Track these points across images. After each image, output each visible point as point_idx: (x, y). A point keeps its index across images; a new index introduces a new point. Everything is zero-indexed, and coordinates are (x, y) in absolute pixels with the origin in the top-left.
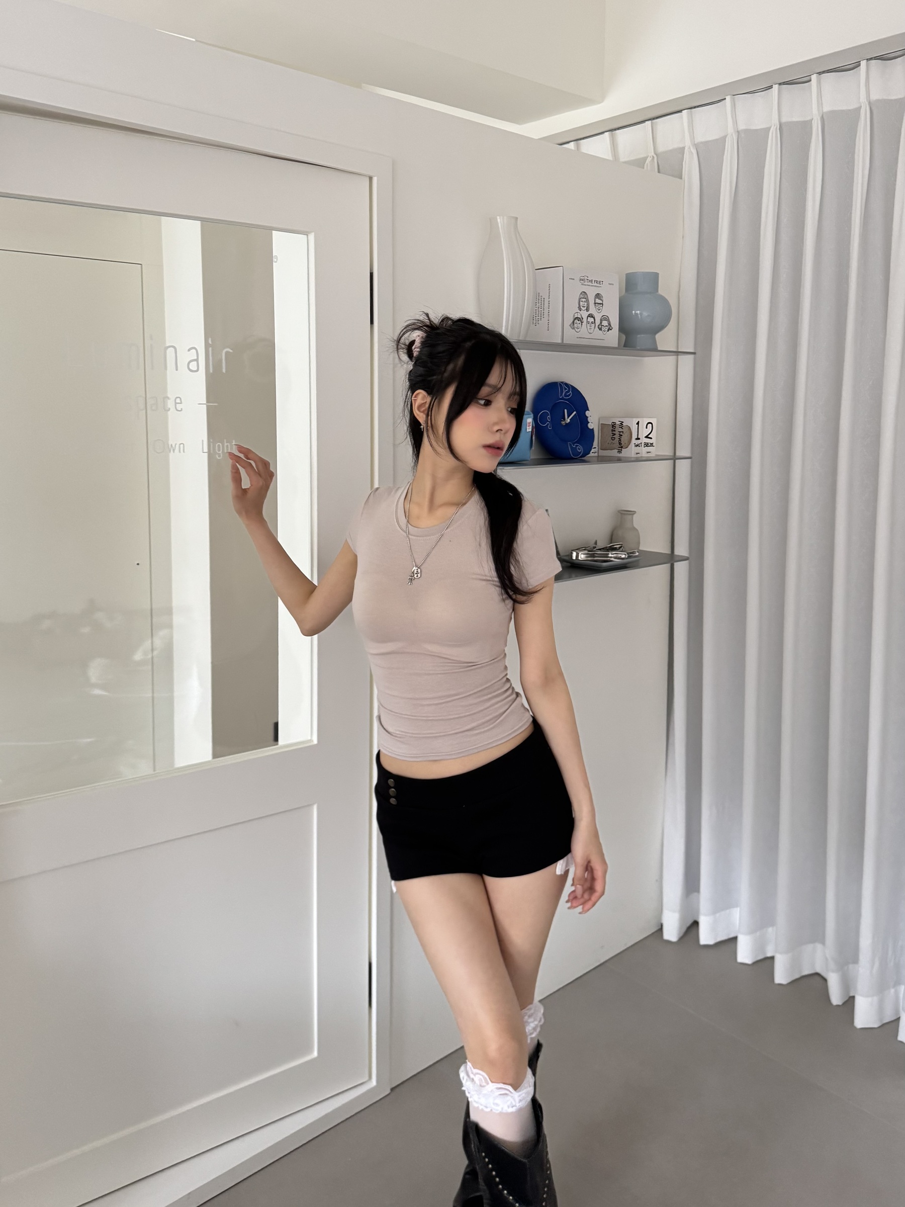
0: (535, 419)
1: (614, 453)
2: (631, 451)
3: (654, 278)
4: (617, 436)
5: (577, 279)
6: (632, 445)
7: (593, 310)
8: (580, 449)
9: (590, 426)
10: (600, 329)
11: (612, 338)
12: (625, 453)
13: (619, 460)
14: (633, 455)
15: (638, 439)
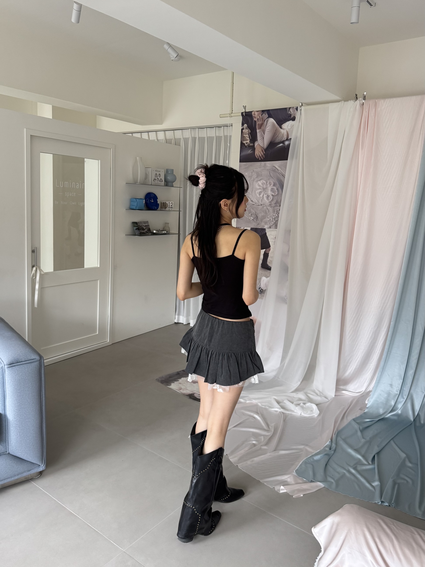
0: (145, 201)
1: (164, 209)
2: (167, 209)
3: (172, 170)
4: (164, 205)
5: (155, 171)
6: (168, 208)
7: (158, 177)
8: (156, 208)
9: (158, 203)
10: (160, 181)
11: (163, 183)
12: (166, 209)
13: (165, 211)
14: (168, 210)
15: (169, 206)
